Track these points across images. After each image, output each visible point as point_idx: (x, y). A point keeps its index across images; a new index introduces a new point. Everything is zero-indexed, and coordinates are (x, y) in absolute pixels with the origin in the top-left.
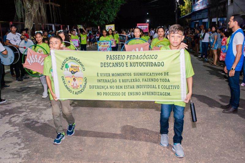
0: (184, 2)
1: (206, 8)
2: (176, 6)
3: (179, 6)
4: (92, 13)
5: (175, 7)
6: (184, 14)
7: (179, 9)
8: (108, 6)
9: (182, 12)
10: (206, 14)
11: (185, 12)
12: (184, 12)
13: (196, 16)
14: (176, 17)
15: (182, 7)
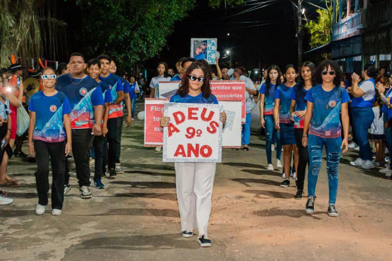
0: (318, 14)
1: (358, 34)
2: (300, 23)
3: (307, 24)
4: (112, 36)
5: (298, 26)
6: (317, 41)
7: (306, 31)
8: (149, 23)
9: (312, 38)
10: (358, 48)
11: (320, 37)
12: (317, 37)
13: (341, 49)
14: (299, 49)
15: (314, 25)
